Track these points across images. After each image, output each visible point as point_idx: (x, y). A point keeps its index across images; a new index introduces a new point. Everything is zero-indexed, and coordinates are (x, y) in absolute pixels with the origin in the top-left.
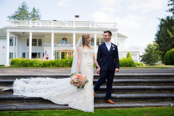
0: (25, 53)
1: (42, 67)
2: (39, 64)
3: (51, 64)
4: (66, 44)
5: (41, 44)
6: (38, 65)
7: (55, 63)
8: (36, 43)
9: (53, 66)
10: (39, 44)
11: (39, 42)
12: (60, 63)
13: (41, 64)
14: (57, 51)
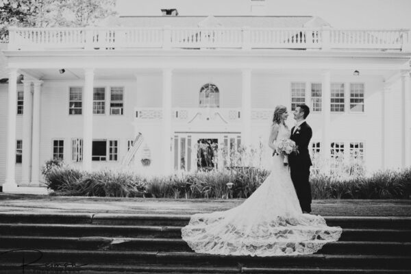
0: (62, 143)
1: (148, 195)
2: (138, 188)
3: (174, 187)
4: (216, 110)
5: (121, 105)
6: (135, 190)
7: (188, 185)
8: (103, 103)
9: (182, 195)
10: (112, 105)
11: (113, 97)
12: (202, 184)
13: (143, 189)
14: (181, 136)
